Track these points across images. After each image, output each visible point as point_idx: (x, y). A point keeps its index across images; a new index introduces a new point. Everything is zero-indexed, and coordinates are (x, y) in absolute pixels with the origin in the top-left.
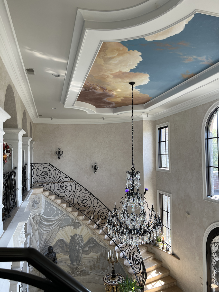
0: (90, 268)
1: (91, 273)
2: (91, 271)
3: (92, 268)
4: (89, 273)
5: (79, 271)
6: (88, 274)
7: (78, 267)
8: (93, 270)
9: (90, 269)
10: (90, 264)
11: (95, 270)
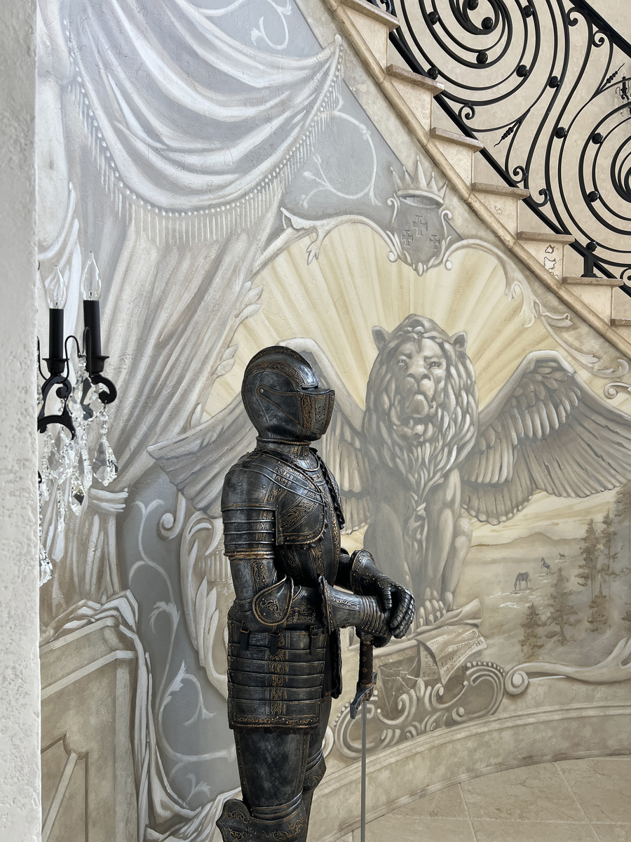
0: (521, 634)
1: (531, 675)
2: (530, 657)
3: (540, 631)
4: (517, 679)
5: (438, 680)
6: (507, 694)
7: (433, 645)
8: (550, 644)
9: (523, 643)
10: (521, 600)
11: (563, 641)
